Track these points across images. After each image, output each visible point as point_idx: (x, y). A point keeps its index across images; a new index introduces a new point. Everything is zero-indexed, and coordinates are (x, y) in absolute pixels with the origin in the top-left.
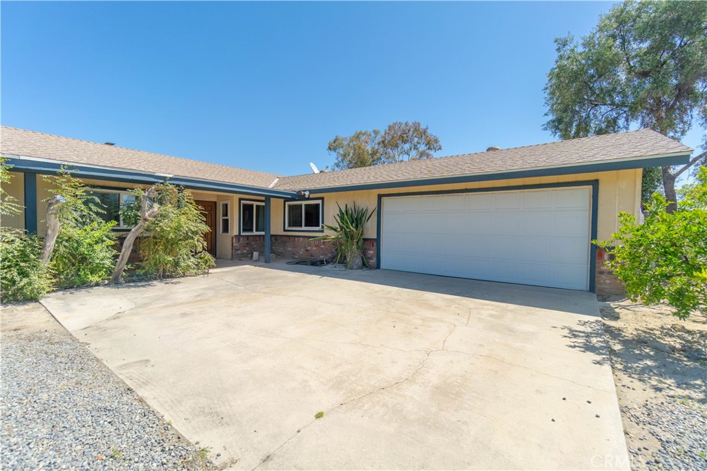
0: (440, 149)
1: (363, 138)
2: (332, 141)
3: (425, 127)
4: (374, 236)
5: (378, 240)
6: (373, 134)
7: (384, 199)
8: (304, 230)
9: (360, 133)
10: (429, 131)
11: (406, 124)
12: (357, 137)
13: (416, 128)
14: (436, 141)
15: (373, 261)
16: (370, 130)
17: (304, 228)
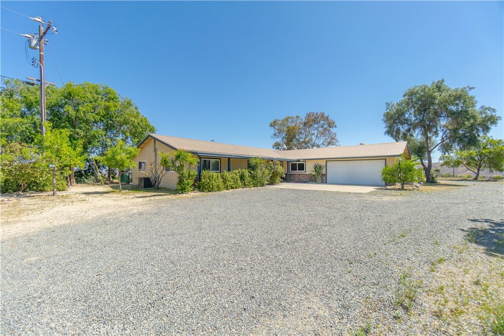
0: (336, 127)
1: (290, 120)
2: (272, 122)
3: (327, 115)
4: (325, 173)
5: (326, 174)
6: (296, 118)
7: (328, 162)
8: (298, 172)
9: (289, 117)
10: (330, 118)
11: (317, 114)
12: (287, 119)
13: (323, 115)
14: (333, 123)
15: (325, 181)
16: (294, 116)
17: (298, 171)
